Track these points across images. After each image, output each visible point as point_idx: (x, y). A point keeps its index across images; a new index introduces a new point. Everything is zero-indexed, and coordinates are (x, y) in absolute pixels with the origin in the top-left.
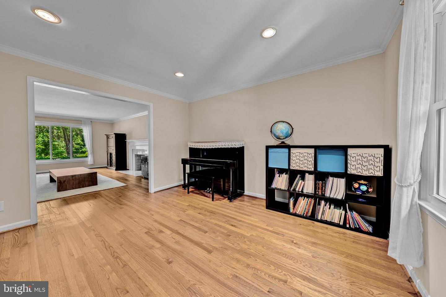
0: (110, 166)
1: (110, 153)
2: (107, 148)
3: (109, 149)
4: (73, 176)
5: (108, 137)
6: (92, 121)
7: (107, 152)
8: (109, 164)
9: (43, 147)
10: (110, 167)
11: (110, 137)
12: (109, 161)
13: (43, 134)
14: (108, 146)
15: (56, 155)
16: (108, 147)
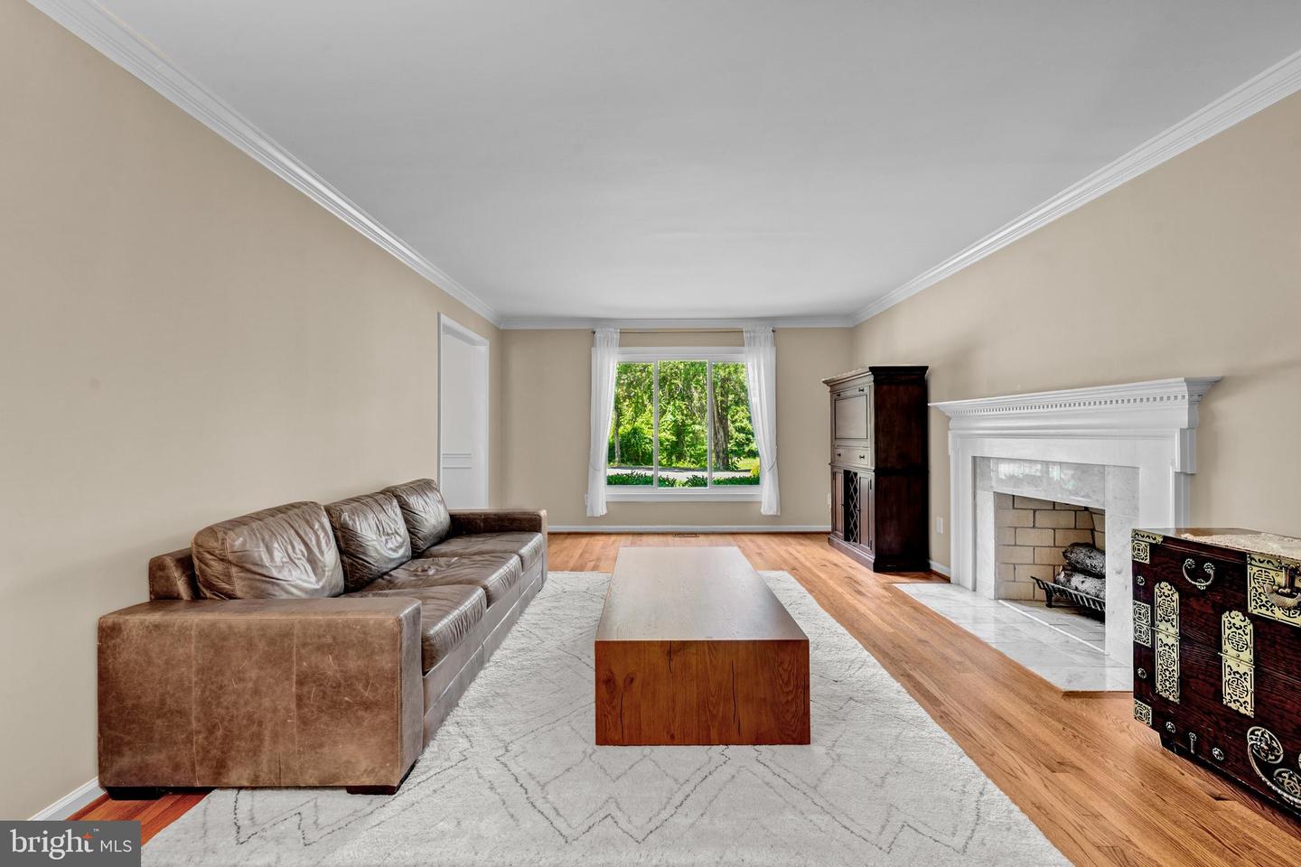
0: (847, 539)
1: (847, 473)
2: (833, 447)
3: (840, 451)
4: (674, 650)
5: (836, 389)
6: (779, 325)
7: (833, 467)
8: (840, 525)
9: (674, 438)
10: (845, 544)
11: (849, 393)
12: (840, 509)
13: (674, 405)
14: (835, 437)
15: (696, 459)
16: (838, 442)
